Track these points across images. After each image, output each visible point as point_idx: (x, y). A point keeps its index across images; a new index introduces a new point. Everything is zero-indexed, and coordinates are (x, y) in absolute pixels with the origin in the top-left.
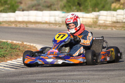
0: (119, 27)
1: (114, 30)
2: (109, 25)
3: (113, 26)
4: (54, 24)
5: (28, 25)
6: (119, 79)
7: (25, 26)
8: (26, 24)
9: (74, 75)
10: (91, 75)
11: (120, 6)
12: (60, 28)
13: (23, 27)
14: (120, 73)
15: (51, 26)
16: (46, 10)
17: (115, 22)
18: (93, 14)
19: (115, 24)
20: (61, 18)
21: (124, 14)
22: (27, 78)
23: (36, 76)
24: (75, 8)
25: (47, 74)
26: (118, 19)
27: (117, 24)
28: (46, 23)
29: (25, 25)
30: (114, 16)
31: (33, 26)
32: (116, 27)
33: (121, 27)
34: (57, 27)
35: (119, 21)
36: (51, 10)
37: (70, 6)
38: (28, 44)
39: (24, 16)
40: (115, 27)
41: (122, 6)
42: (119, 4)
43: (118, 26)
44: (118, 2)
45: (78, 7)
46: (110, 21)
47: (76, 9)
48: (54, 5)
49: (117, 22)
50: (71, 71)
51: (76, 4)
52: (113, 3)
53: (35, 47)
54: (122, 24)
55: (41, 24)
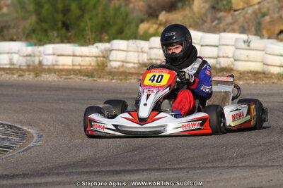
2: (133, 71)
4: (8, 72)
11: (158, 28)
12: (21, 78)
15: (1, 75)
17: (145, 65)
18: (97, 47)
20: (24, 57)
24: (55, 34)
26: (153, 57)
34: (15, 76)
35: (154, 62)
36: (3, 39)
37: (46, 31)
42: (156, 23)
44: (154, 21)
45: (63, 31)
46: (135, 63)
47: (57, 37)
48: (8, 28)
51: (60, 24)
52: (142, 21)
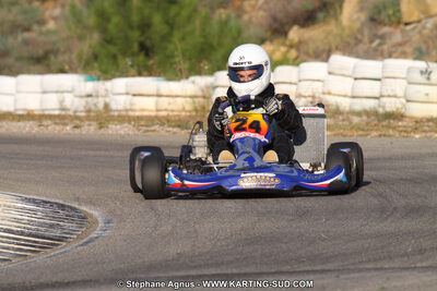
4: (58, 121)
11: (288, 52)
15: (47, 126)
18: (194, 83)
20: (81, 97)
21: (300, 81)
24: (129, 61)
28: (30, 116)
34: (68, 128)
41: (293, 53)
48: (56, 52)
52: (263, 41)
55: (11, 121)
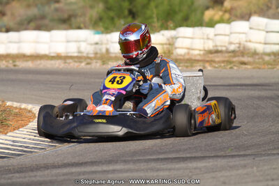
0: (219, 62)
1: (209, 68)
2: (198, 58)
3: (207, 61)
4: (76, 60)
5: (17, 63)
6: (214, 178)
7: (10, 65)
8: (14, 62)
9: (113, 171)
10: (152, 170)
11: (223, 15)
12: (89, 66)
13: (7, 66)
14: (216, 163)
15: (69, 63)
16: (58, 29)
17: (211, 52)
18: (163, 35)
19: (211, 57)
20: (91, 44)
21: (231, 33)
22: (9, 181)
23: (30, 177)
25: (55, 171)
26: (218, 44)
27: (216, 55)
28: (58, 57)
29: (11, 62)
30: (208, 39)
31: (29, 65)
32: (214, 62)
33: (223, 62)
34: (83, 64)
35: (220, 48)
36: (71, 27)
37: (112, 19)
38: (15, 106)
39: (10, 42)
40: (211, 62)
41: (227, 16)
42: (221, 10)
43: (217, 59)
44: (219, 7)
45: (130, 19)
46: (200, 50)
48: (75, 16)
49: (217, 52)
50: (109, 163)
51: (126, 12)
52: (207, 8)
53: (30, 111)
54: (227, 55)
55: (47, 60)
